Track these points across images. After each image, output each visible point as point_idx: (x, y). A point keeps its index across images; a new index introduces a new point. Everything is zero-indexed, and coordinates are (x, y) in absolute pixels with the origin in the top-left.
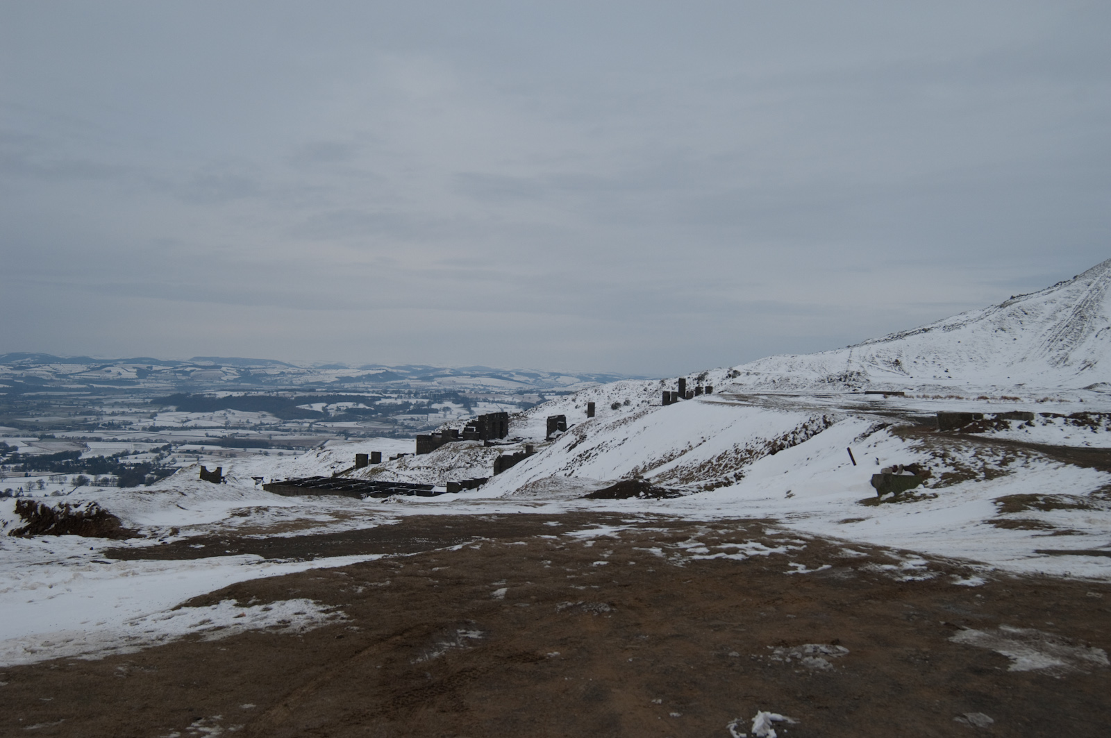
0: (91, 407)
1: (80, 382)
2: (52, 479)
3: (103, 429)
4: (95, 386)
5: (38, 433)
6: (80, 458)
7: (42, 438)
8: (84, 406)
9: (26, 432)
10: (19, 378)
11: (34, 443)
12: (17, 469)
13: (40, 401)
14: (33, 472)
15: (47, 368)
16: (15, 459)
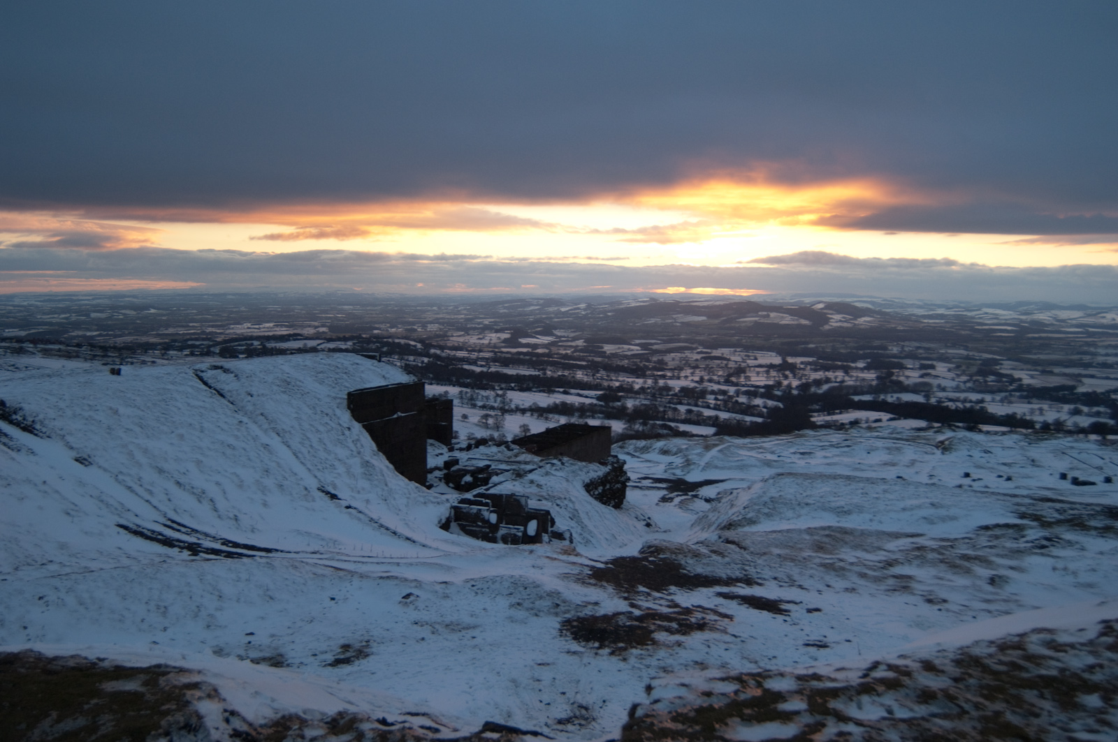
0: (1085, 348)
1: (1077, 326)
2: (1050, 408)
3: (1097, 367)
4: (1091, 330)
5: (1040, 368)
6: (1075, 391)
7: (1044, 372)
8: (1080, 346)
9: (1029, 367)
10: (1026, 322)
11: (1036, 376)
12: (1021, 397)
13: (1041, 342)
14: (1034, 400)
15: (1049, 314)
16: (1020, 388)
